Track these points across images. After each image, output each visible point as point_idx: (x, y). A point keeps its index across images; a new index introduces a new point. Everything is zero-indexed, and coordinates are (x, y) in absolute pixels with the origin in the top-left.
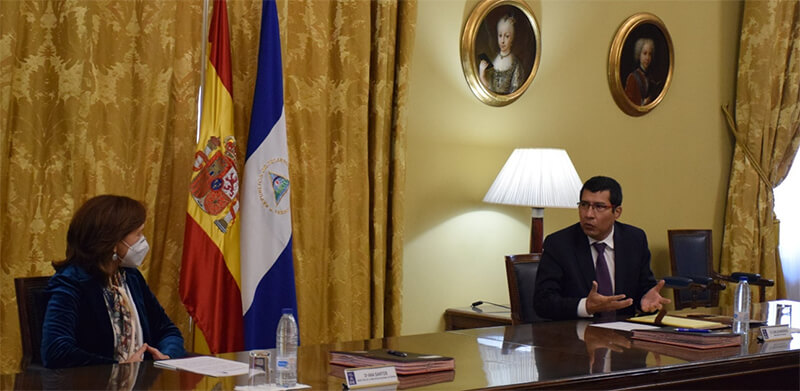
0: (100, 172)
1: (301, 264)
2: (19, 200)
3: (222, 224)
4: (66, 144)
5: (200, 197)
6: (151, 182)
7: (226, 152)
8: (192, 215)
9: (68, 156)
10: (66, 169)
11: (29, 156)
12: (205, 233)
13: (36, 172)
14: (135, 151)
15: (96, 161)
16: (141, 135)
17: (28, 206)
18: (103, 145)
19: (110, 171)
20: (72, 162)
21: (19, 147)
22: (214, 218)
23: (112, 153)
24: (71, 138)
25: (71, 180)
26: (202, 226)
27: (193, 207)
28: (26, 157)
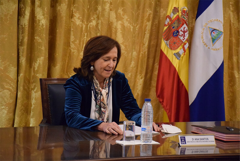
0: (119, 27)
1: (237, 80)
2: (75, 41)
3: (178, 55)
4: (98, 12)
5: (167, 40)
6: (146, 32)
7: (181, 16)
8: (163, 50)
9: (98, 18)
10: (97, 24)
11: (81, 18)
12: (169, 60)
13: (84, 26)
14: (138, 15)
15: (117, 21)
16: (141, 7)
17: (80, 44)
18: (122, 13)
19: (124, 26)
20: (100, 21)
21: (76, 13)
22: (174, 52)
23: (126, 17)
24: (100, 8)
25: (99, 31)
26: (168, 56)
27: (164, 46)
28: (79, 18)
